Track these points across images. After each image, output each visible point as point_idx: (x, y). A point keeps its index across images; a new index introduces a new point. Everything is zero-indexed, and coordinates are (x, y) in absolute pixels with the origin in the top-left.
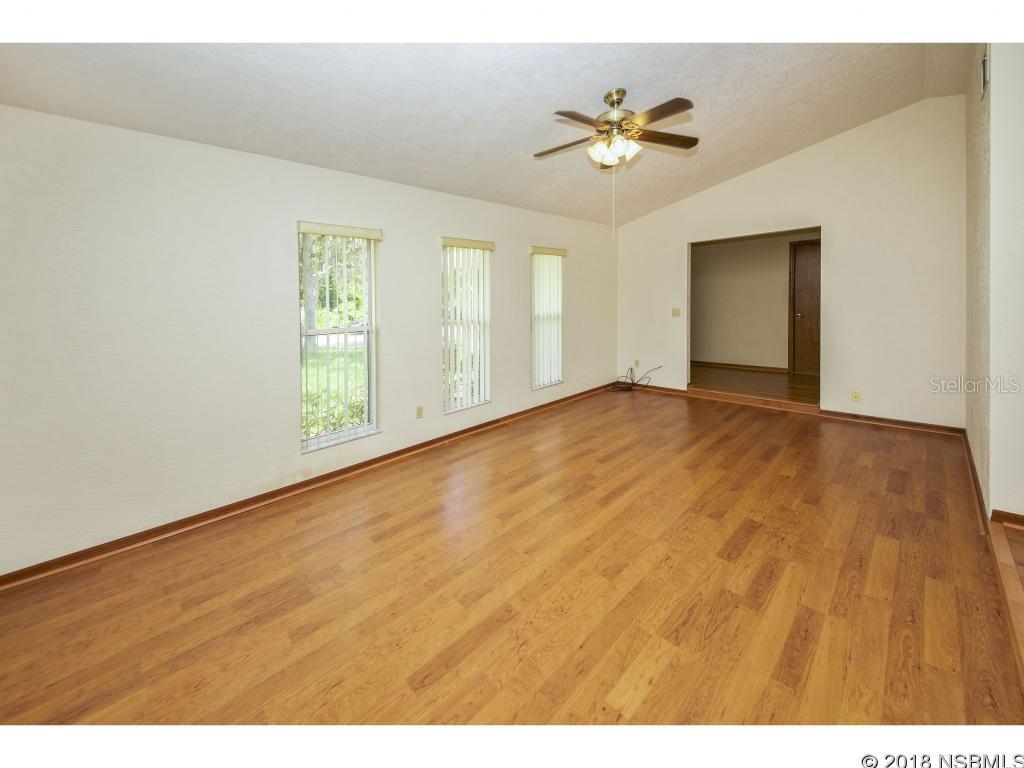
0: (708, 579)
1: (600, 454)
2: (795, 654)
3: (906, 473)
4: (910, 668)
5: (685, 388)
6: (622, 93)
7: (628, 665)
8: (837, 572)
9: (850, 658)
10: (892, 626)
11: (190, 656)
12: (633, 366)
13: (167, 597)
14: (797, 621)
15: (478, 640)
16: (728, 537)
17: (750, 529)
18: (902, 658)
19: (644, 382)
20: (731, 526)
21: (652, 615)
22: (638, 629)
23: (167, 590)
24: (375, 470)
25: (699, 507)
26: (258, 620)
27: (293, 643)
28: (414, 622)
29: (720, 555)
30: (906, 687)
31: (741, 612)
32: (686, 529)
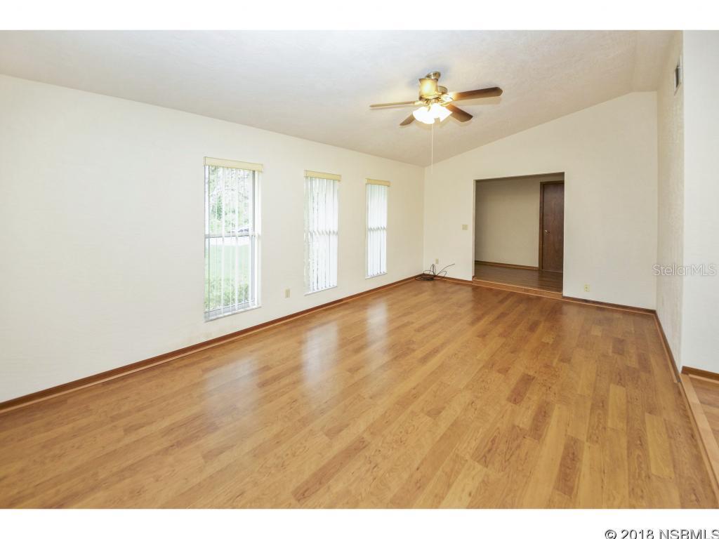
0: (502, 417)
1: (416, 326)
2: (568, 471)
3: (623, 340)
4: (643, 478)
5: (470, 279)
7: (453, 482)
8: (589, 411)
9: (604, 473)
10: (628, 448)
11: (132, 469)
12: (434, 263)
13: (113, 424)
14: (566, 448)
15: (341, 463)
16: (512, 387)
17: (527, 380)
18: (637, 471)
19: (442, 275)
20: (514, 378)
21: (465, 445)
22: (457, 456)
23: (113, 419)
24: (256, 334)
25: (490, 365)
26: (179, 444)
27: (206, 462)
28: (294, 449)
29: (509, 399)
30: (642, 491)
31: (528, 441)
32: (483, 381)
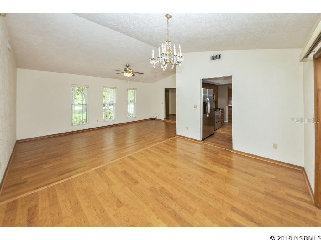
5: (164, 119)
6: (129, 65)
12: (155, 115)
19: (157, 118)
